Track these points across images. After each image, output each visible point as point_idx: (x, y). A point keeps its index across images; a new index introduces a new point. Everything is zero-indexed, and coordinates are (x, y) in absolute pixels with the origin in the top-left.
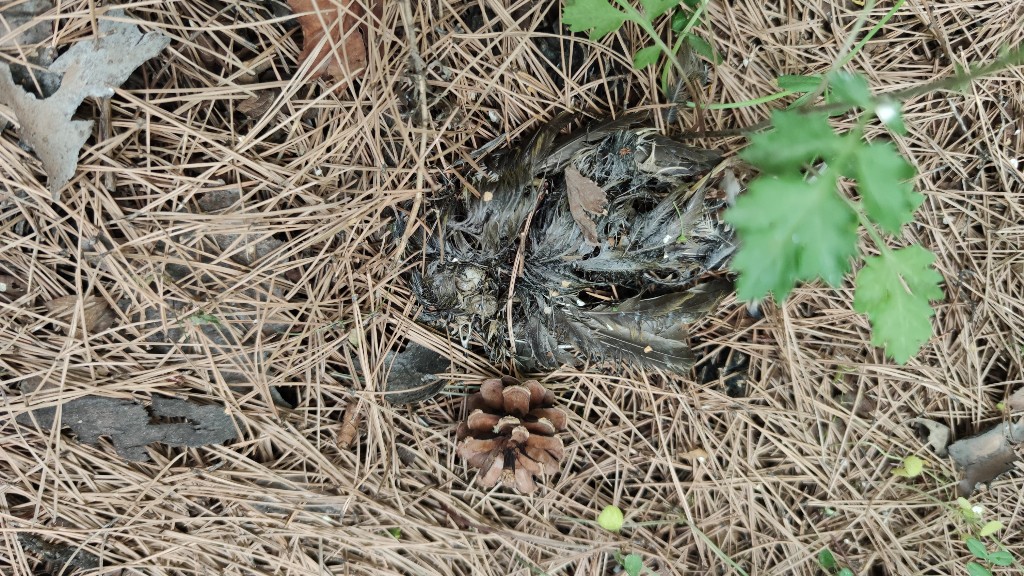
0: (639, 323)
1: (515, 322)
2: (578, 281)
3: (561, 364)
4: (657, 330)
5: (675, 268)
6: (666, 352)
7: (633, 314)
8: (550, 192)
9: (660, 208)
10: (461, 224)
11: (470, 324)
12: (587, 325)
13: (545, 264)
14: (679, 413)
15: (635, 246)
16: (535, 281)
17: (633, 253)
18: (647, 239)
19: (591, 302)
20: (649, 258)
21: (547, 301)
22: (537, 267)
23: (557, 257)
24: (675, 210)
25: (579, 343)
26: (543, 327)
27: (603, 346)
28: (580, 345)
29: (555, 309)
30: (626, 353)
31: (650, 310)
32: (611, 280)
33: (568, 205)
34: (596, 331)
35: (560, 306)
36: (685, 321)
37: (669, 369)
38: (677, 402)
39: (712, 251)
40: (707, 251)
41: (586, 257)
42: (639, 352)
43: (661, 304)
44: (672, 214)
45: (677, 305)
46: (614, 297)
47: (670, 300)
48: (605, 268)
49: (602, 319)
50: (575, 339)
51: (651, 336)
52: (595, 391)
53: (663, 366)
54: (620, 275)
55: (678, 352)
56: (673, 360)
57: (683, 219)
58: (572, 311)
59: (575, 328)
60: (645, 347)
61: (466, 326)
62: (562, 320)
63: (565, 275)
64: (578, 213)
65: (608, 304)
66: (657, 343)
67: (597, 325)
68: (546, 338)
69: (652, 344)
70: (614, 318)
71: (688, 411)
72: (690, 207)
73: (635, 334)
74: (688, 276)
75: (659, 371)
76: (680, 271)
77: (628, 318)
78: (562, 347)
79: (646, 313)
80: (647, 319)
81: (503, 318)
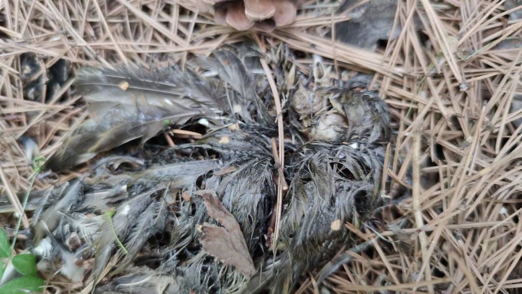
0: (139, 111)
1: (268, 90)
2: (211, 145)
3: (212, 55)
4: (119, 108)
5: (113, 177)
6: (105, 87)
7: (147, 120)
8: (263, 238)
9: (140, 242)
10: (360, 189)
11: (316, 80)
12: (193, 100)
13: (252, 157)
14: (82, 27)
15: (159, 196)
16: (256, 137)
17: (160, 187)
18: (148, 205)
19: (194, 125)
20: (141, 184)
21: (240, 118)
22: (258, 152)
23: (242, 168)
24: (123, 243)
25: (198, 80)
26: (237, 89)
27: (172, 81)
28: (196, 78)
29: (230, 111)
30: (146, 78)
31: (130, 127)
32: (177, 152)
33: (242, 229)
34: (182, 95)
35: (225, 114)
36: (92, 124)
37: (99, 70)
38: (86, 37)
39: (78, 202)
40: (84, 199)
41: (210, 174)
42: (133, 81)
43: (120, 135)
44: (125, 239)
45: (103, 138)
46: (170, 135)
47: (112, 141)
48: (187, 165)
49: (178, 109)
50: (203, 83)
51: (124, 100)
52: (171, 34)
53: (106, 71)
54: (170, 160)
55: (93, 89)
56: (96, 79)
57: (113, 235)
58: (212, 113)
59: (204, 95)
60: (128, 89)
61: (320, 77)
62: (220, 101)
63: (228, 149)
64: (230, 222)
65: (174, 126)
66: (117, 95)
67: (181, 102)
68: (232, 79)
69: (121, 93)
70: (166, 112)
71: (73, 32)
72: (108, 250)
73: (141, 100)
74: (98, 170)
75: (109, 66)
76: (107, 175)
77: (151, 115)
78: (214, 73)
79: (134, 124)
80: (131, 118)
81: (283, 91)
